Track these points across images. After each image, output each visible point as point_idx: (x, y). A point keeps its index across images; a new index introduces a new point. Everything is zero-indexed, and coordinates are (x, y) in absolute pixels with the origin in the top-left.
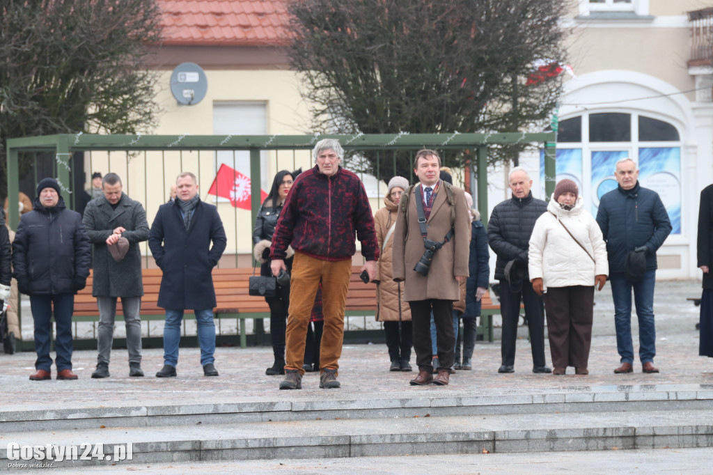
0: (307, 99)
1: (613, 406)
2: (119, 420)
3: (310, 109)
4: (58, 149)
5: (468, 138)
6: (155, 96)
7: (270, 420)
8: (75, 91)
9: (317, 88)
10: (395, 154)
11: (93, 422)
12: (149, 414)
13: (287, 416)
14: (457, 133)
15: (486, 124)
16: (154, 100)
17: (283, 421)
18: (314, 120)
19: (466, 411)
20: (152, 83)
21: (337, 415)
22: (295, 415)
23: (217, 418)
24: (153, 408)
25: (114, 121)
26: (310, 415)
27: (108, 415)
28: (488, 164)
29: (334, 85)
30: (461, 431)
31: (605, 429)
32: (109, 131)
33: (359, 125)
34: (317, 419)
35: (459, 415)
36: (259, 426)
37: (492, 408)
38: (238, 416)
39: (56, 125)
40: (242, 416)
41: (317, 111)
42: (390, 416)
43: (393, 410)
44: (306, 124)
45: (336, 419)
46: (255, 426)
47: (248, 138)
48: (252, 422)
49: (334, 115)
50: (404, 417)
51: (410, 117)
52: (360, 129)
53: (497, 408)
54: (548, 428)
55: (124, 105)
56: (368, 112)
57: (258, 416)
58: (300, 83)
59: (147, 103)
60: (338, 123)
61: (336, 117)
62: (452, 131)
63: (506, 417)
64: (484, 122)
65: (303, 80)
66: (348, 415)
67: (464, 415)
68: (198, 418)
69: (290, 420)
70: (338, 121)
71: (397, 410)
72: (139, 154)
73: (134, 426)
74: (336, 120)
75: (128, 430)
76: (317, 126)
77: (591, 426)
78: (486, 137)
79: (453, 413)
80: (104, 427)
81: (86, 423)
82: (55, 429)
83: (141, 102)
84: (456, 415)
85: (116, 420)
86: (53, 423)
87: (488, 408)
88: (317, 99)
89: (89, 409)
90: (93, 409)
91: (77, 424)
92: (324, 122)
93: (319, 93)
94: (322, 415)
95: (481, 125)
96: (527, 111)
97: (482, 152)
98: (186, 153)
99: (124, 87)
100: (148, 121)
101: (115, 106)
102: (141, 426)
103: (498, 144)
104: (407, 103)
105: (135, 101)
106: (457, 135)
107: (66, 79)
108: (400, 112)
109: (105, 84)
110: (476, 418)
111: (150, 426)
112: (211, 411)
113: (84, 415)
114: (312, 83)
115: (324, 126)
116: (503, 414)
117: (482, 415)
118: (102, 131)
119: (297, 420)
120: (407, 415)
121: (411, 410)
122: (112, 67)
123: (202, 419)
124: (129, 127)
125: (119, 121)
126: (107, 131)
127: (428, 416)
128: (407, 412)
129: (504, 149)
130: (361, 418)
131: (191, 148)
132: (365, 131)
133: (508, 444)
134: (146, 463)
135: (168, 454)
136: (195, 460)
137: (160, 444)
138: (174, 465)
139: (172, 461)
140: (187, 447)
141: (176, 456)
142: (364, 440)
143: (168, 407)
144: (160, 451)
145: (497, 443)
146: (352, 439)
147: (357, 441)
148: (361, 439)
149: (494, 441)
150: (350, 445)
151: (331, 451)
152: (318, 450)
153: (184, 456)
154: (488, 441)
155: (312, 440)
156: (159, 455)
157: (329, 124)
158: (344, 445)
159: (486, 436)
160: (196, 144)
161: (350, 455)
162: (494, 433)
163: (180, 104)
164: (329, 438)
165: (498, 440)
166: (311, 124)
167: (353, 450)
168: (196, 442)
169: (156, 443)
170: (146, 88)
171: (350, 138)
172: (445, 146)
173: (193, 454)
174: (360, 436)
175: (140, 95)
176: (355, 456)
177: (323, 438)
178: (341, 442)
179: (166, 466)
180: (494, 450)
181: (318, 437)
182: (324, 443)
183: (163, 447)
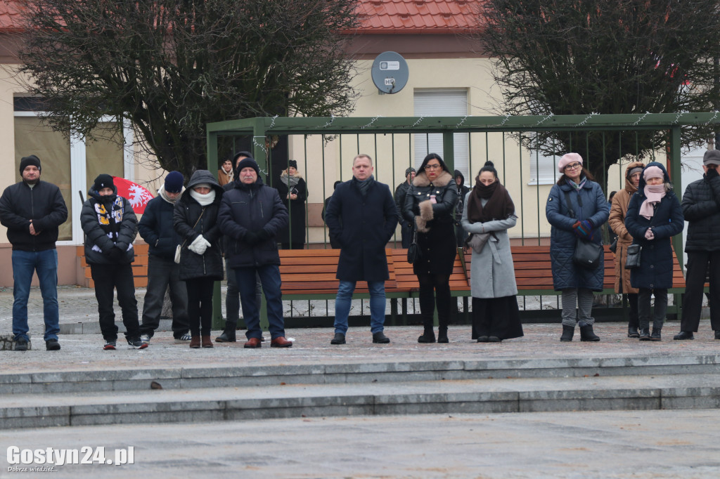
0: (501, 82)
2: (298, 377)
3: (504, 92)
4: (255, 131)
5: (661, 117)
6: (350, 80)
7: (443, 379)
8: (271, 77)
9: (511, 72)
10: (588, 135)
11: (274, 380)
12: (327, 372)
13: (459, 375)
14: (648, 113)
16: (350, 84)
17: (456, 379)
18: (508, 103)
19: (635, 371)
20: (348, 67)
21: (509, 374)
22: (468, 374)
23: (392, 376)
24: (331, 366)
25: (311, 106)
26: (481, 374)
27: (288, 373)
29: (528, 69)
30: (628, 388)
32: (306, 115)
33: (552, 107)
34: (489, 378)
35: (628, 375)
36: (433, 383)
37: (660, 368)
38: (412, 375)
39: (254, 110)
40: (416, 374)
41: (510, 94)
42: (560, 375)
43: (564, 370)
45: (507, 378)
46: (428, 383)
47: (439, 120)
48: (426, 380)
49: (528, 98)
50: (574, 376)
51: (602, 98)
52: (554, 111)
53: (666, 368)
54: (714, 387)
55: (320, 90)
56: (562, 95)
57: (432, 375)
58: (494, 67)
59: (343, 87)
60: (532, 106)
61: (530, 100)
62: (644, 112)
63: (674, 377)
65: (497, 64)
66: (519, 374)
67: (633, 375)
68: (374, 376)
69: (462, 379)
70: (532, 104)
71: (567, 370)
73: (313, 383)
74: (529, 103)
75: (307, 387)
76: (511, 110)
78: (678, 117)
79: (622, 373)
80: (284, 384)
81: (268, 380)
82: (238, 385)
83: (336, 86)
84: (625, 375)
85: (295, 378)
86: (236, 381)
87: (657, 368)
88: (511, 83)
89: (270, 367)
90: (274, 367)
91: (258, 381)
92: (517, 105)
93: (513, 76)
94: (494, 375)
95: (676, 107)
98: (380, 136)
99: (320, 72)
100: (344, 105)
101: (312, 91)
102: (319, 383)
103: (692, 124)
104: (599, 85)
105: (331, 86)
106: (648, 116)
107: (264, 66)
108: (593, 93)
109: (302, 69)
110: (645, 377)
111: (328, 383)
112: (385, 369)
113: (264, 374)
114: (507, 67)
115: (518, 108)
116: (671, 373)
117: (650, 375)
118: (299, 115)
119: (469, 378)
120: (577, 374)
121: (581, 370)
122: (309, 52)
123: (378, 377)
124: (325, 111)
125: (316, 106)
126: (304, 116)
127: (597, 375)
128: (577, 372)
130: (532, 377)
131: (385, 132)
133: (674, 401)
134: (322, 416)
135: (344, 408)
136: (369, 414)
137: (335, 398)
138: (348, 418)
139: (347, 414)
140: (362, 401)
141: (351, 409)
142: (532, 396)
143: (345, 365)
144: (335, 405)
145: (663, 400)
146: (521, 395)
147: (526, 397)
148: (529, 396)
149: (660, 397)
150: (519, 401)
151: (500, 407)
152: (488, 405)
153: (359, 409)
154: (654, 398)
155: (482, 396)
156: (335, 408)
157: (524, 107)
158: (513, 401)
159: (652, 393)
160: (390, 127)
161: (519, 410)
162: (660, 390)
163: (381, 92)
164: (499, 394)
165: (664, 397)
166: (504, 107)
167: (521, 405)
168: (370, 397)
169: (332, 397)
170: (342, 74)
171: (541, 118)
172: (636, 126)
173: (368, 408)
174: (529, 392)
175: (335, 79)
176: (523, 411)
177: (492, 394)
178: (510, 397)
179: (340, 418)
180: (660, 407)
181: (488, 393)
182: (494, 398)
183: (339, 401)
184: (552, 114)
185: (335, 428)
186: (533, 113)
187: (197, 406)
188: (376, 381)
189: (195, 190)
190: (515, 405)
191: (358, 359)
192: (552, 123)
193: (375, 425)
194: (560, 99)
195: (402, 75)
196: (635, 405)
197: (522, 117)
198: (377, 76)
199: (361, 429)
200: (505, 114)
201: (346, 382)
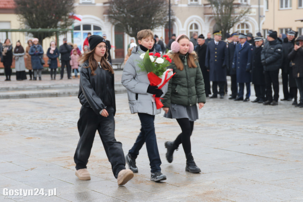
0: (19, 21)
7: (8, 91)
17: (11, 91)
21: (23, 89)
28: (59, 35)
30: (50, 92)
34: (19, 91)
41: (21, 23)
44: (18, 27)
51: (41, 25)
54: (68, 92)
61: (25, 25)
78: (58, 29)
84: (49, 89)
92: (22, 26)
95: (58, 27)
96: (68, 24)
97: (58, 33)
103: (61, 31)
110: (53, 90)
116: (59, 89)
119: (14, 91)
127: (43, 89)
128: (38, 89)
129: (63, 32)
130: (28, 90)
132: (32, 28)
133: (60, 95)
146: (26, 94)
148: (28, 95)
151: (21, 97)
152: (19, 97)
155: (17, 95)
159: (55, 93)
164: (21, 94)
165: (58, 94)
171: (28, 29)
172: (49, 31)
176: (27, 98)
178: (24, 95)
180: (57, 96)
184: (30, 28)
190: (25, 97)
192: (31, 30)
194: (32, 25)
197: (24, 29)
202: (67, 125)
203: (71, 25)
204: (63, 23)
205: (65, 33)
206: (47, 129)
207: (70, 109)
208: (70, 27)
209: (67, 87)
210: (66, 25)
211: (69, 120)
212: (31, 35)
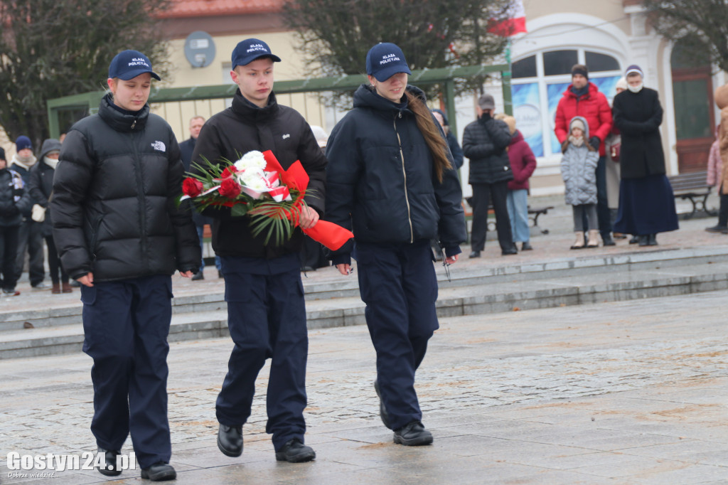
0: (299, 51)
1: (559, 273)
3: (302, 60)
4: (91, 104)
5: (437, 73)
6: (169, 56)
8: (100, 58)
9: (306, 42)
12: (177, 304)
14: (426, 69)
15: (452, 62)
16: (170, 60)
18: (306, 69)
20: (166, 45)
21: (332, 295)
24: (180, 299)
28: (455, 95)
29: (321, 38)
31: (554, 290)
33: (344, 69)
34: (315, 300)
37: (460, 281)
39: (88, 87)
41: (308, 60)
44: (299, 73)
45: (332, 298)
49: (323, 63)
52: (346, 72)
53: (464, 281)
54: (507, 294)
56: (351, 59)
58: (293, 38)
59: (163, 63)
60: (327, 70)
61: (325, 65)
62: (422, 68)
63: (472, 287)
64: (450, 60)
65: (295, 36)
66: (342, 294)
68: (218, 305)
70: (326, 68)
72: (160, 106)
74: (324, 68)
76: (309, 74)
77: (542, 289)
78: (451, 71)
83: (158, 62)
87: (457, 281)
88: (307, 51)
92: (314, 69)
93: (309, 45)
94: (320, 296)
95: (448, 63)
96: (486, 49)
97: (450, 86)
98: (199, 103)
100: (166, 78)
103: (462, 77)
106: (426, 72)
107: (93, 47)
110: (447, 290)
114: (303, 37)
115: (315, 73)
116: (470, 285)
117: (451, 287)
123: (221, 305)
129: (469, 82)
130: (353, 297)
131: (203, 98)
132: (349, 73)
133: (474, 308)
134: (176, 341)
135: (194, 333)
136: (217, 337)
137: (186, 325)
138: (199, 341)
139: (198, 338)
140: (209, 326)
141: (200, 334)
142: (355, 312)
143: (192, 297)
144: (187, 331)
145: (465, 307)
146: (345, 311)
147: (350, 313)
148: (352, 312)
149: (463, 305)
150: (344, 317)
151: (328, 323)
152: (317, 322)
153: (207, 333)
154: (457, 306)
155: (312, 314)
156: (186, 334)
157: (319, 71)
158: (339, 317)
159: (456, 303)
160: (207, 94)
161: (344, 325)
162: (462, 300)
163: (193, 67)
164: (326, 313)
165: (466, 305)
166: (303, 72)
167: (346, 320)
168: (216, 322)
169: (183, 325)
170: (162, 51)
171: (336, 79)
172: (417, 82)
173: (215, 332)
174: (352, 309)
175: (156, 57)
176: (348, 325)
177: (321, 313)
178: (336, 314)
179: (193, 342)
180: (463, 313)
181: (317, 312)
182: (322, 316)
183: (190, 327)
184: (344, 76)
185: (189, 350)
186: (328, 76)
187: (66, 340)
188: (219, 309)
189: (48, 157)
190: (341, 320)
191: (202, 292)
192: (346, 83)
193: (224, 345)
194: (350, 62)
195: (210, 52)
196: (442, 314)
197: (319, 80)
198: (190, 53)
199: (212, 350)
200: (304, 78)
201: (194, 312)
202: (518, 399)
203: (499, 51)
204: (467, 47)
205: (476, 83)
206: (440, 414)
207: (520, 349)
208: (498, 60)
209: (498, 276)
210: (478, 56)
211: (519, 383)
212: (348, 102)
